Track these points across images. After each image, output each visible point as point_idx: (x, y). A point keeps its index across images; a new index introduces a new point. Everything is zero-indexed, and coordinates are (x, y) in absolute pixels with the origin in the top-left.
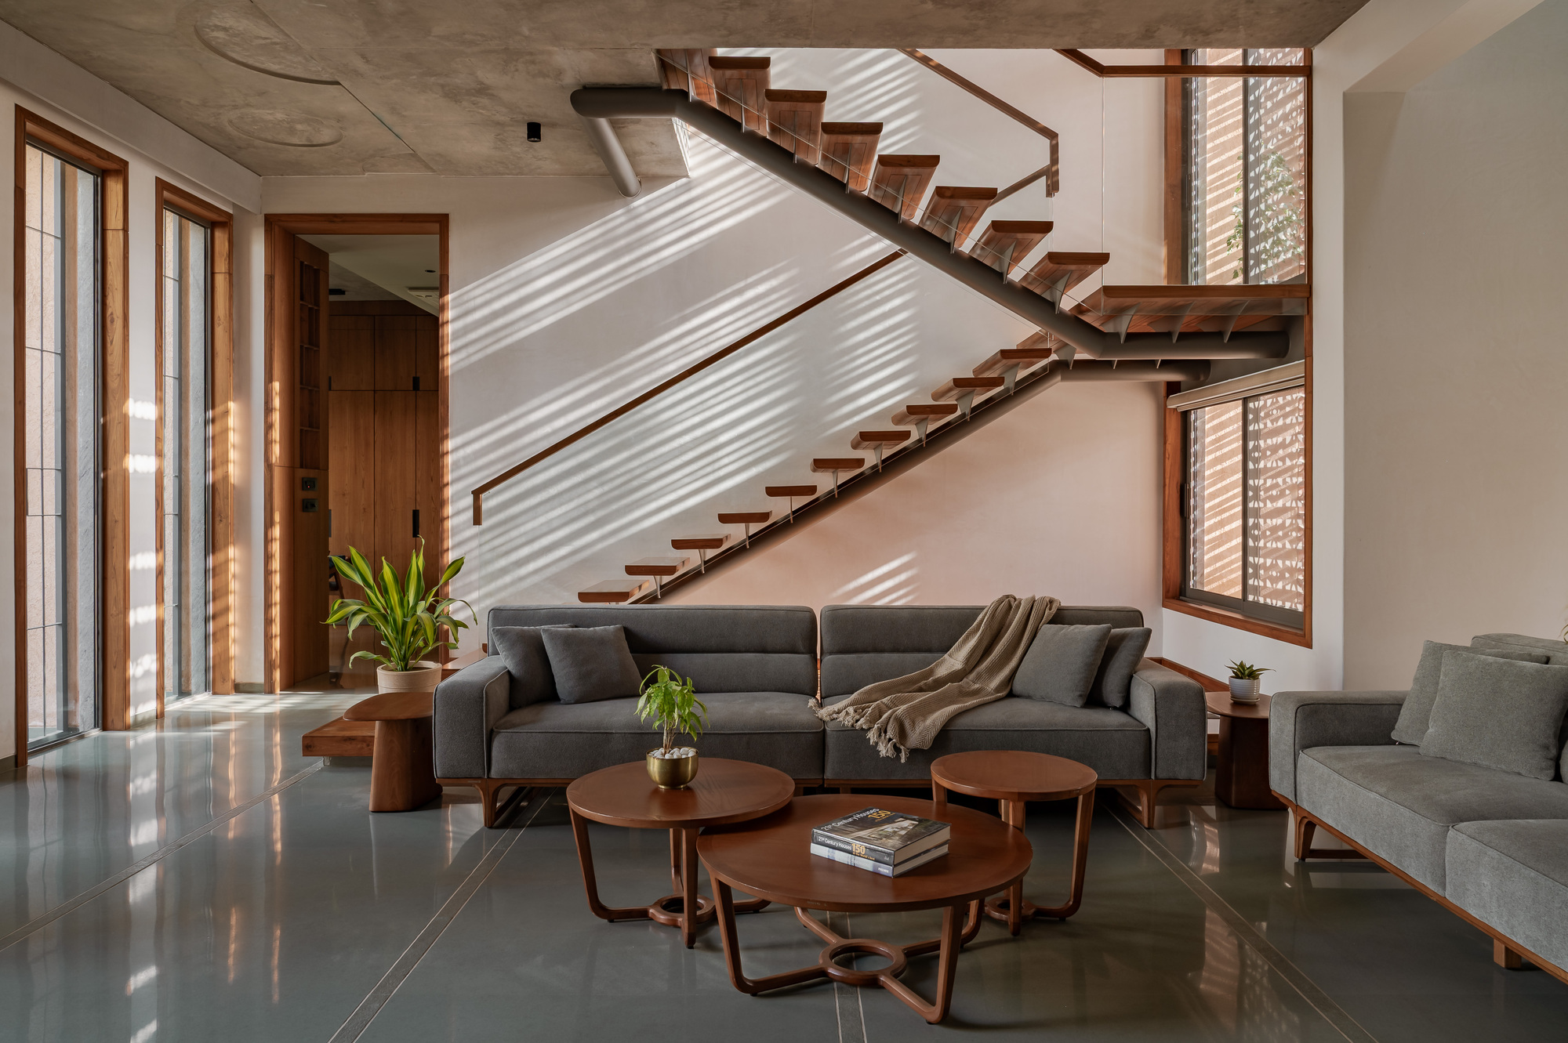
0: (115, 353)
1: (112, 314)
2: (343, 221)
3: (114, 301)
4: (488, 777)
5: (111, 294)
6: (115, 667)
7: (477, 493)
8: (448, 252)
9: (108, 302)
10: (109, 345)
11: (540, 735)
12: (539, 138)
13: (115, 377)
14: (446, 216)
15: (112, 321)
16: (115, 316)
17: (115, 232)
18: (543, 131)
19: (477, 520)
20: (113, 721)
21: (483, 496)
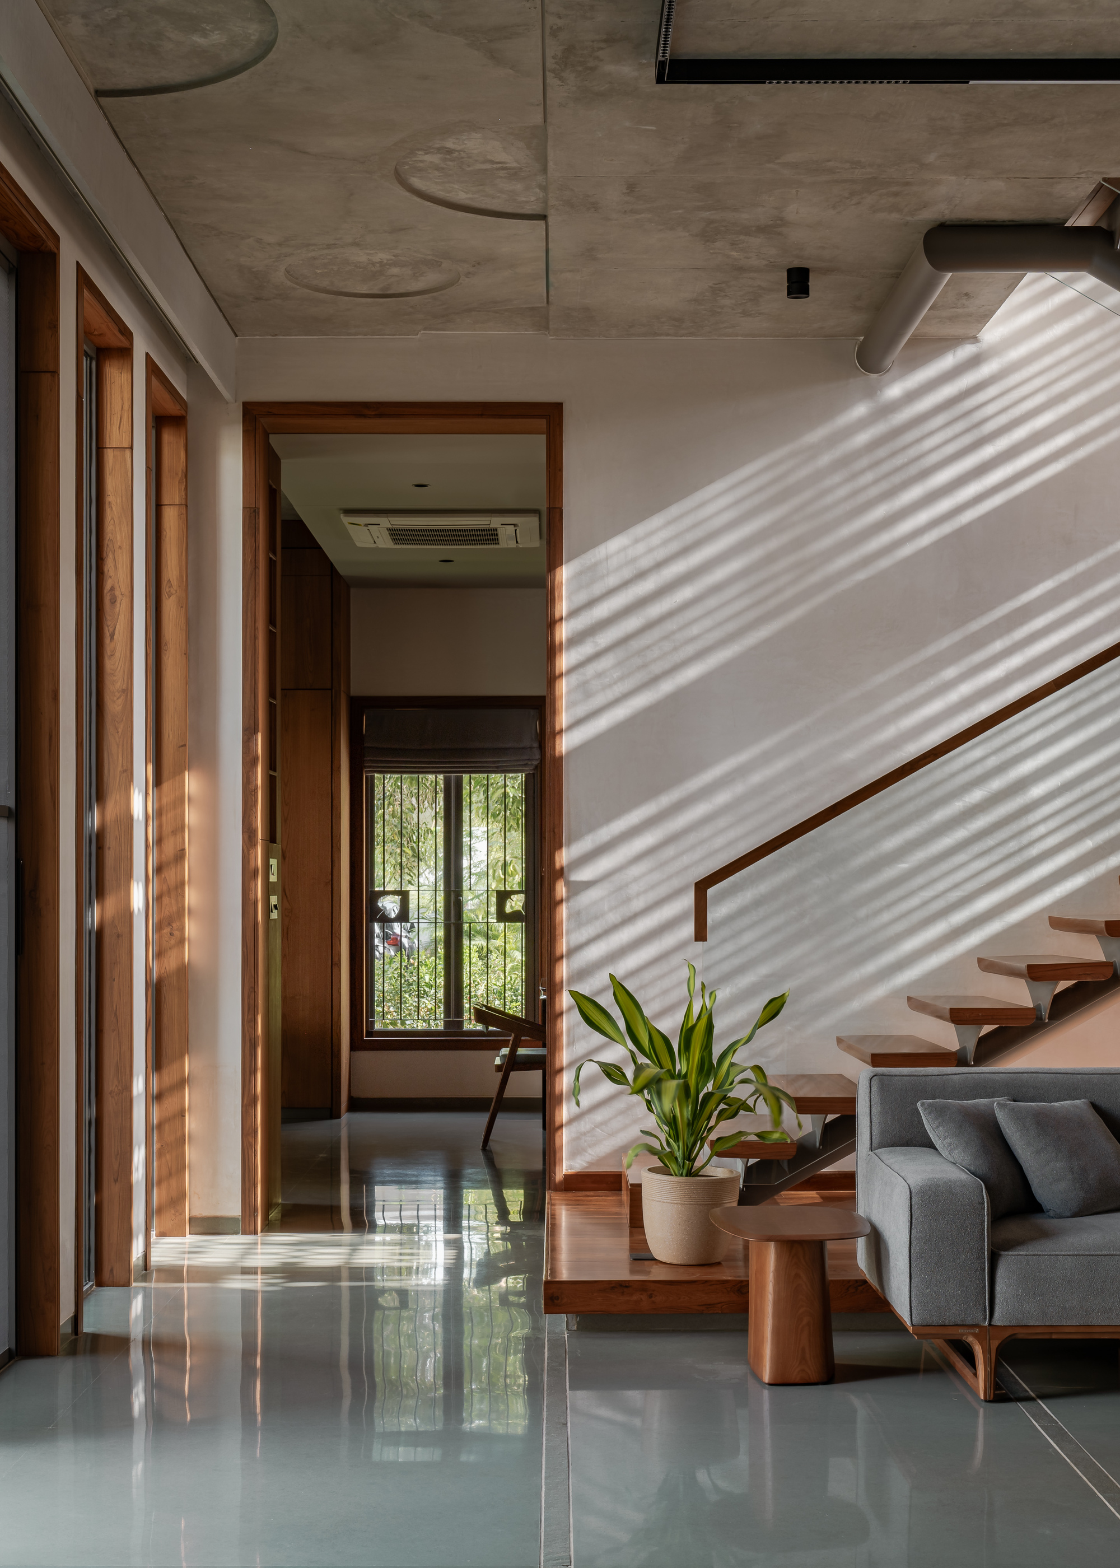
0: (117, 654)
1: (112, 589)
2: (380, 416)
3: (116, 568)
4: (990, 1324)
5: (111, 556)
6: (116, 1181)
7: (702, 887)
8: (561, 470)
9: (106, 569)
10: (107, 640)
11: (1070, 1259)
12: (808, 294)
13: (118, 694)
14: (559, 406)
15: (113, 601)
16: (117, 593)
17: (117, 452)
18: (813, 283)
19: (701, 934)
20: (112, 1270)
21: (711, 892)
